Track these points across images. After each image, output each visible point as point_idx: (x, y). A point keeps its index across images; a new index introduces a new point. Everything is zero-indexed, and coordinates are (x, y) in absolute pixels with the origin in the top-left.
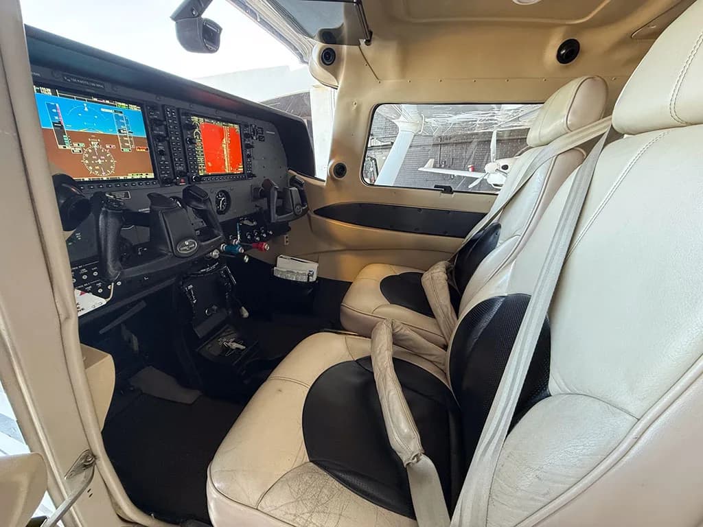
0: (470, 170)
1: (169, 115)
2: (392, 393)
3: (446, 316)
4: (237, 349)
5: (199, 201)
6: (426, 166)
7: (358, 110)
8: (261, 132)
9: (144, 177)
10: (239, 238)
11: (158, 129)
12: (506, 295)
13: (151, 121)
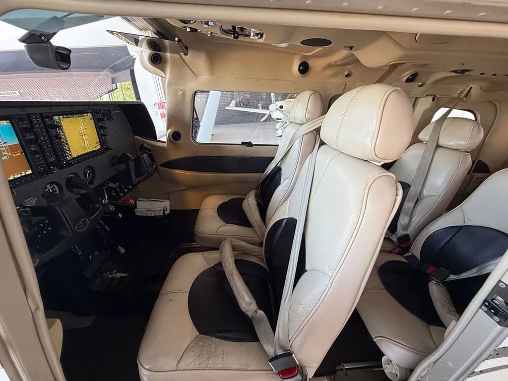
0: (260, 107)
1: (35, 122)
2: (237, 283)
3: (259, 226)
4: (121, 277)
5: (80, 187)
6: (230, 106)
7: (184, 94)
8: (108, 113)
9: (23, 174)
10: (106, 197)
11: (28, 135)
12: (287, 217)
13: (21, 130)
